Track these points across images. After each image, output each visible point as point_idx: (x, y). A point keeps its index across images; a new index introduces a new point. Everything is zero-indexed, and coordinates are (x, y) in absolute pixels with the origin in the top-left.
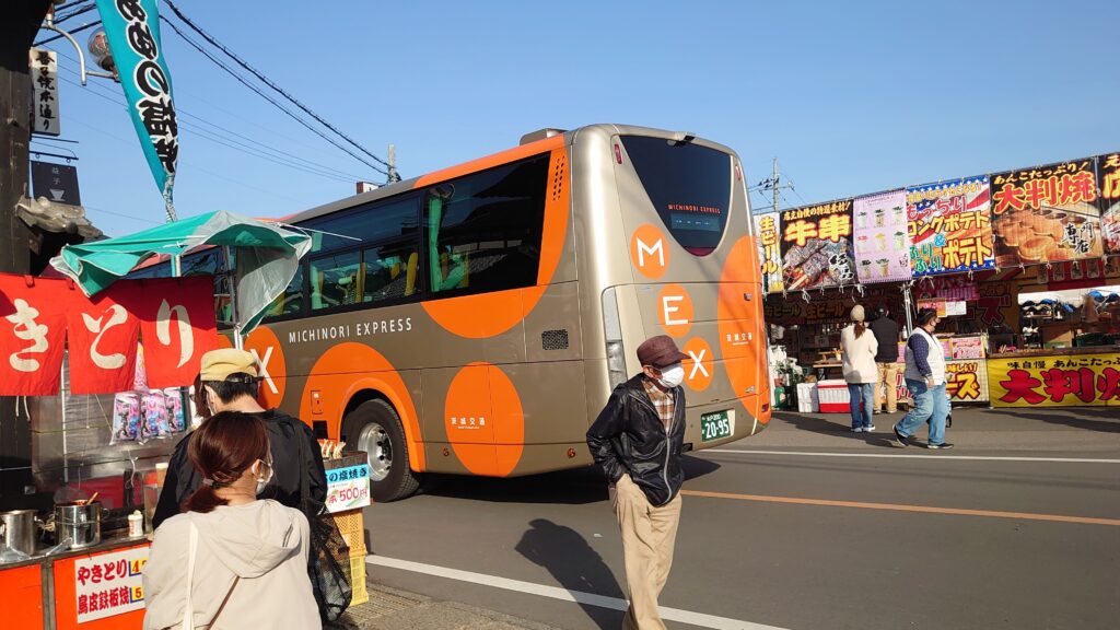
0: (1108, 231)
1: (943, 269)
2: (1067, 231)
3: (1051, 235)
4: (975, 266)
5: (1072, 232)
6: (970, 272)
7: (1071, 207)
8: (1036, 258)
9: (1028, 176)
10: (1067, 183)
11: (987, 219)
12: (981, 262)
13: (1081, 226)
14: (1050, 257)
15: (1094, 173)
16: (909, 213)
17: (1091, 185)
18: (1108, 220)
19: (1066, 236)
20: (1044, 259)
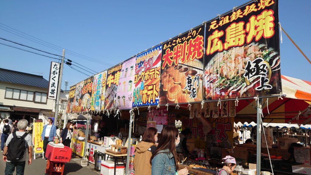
0: (206, 81)
1: (142, 104)
2: (187, 81)
3: (180, 84)
4: (152, 103)
5: (190, 82)
6: (149, 107)
7: (191, 64)
8: (173, 100)
9: (176, 42)
10: (191, 45)
11: (158, 73)
12: (154, 101)
13: (194, 77)
14: (179, 100)
15: (203, 36)
16: (136, 70)
17: (201, 45)
18: (207, 73)
19: (187, 85)
20: (176, 102)
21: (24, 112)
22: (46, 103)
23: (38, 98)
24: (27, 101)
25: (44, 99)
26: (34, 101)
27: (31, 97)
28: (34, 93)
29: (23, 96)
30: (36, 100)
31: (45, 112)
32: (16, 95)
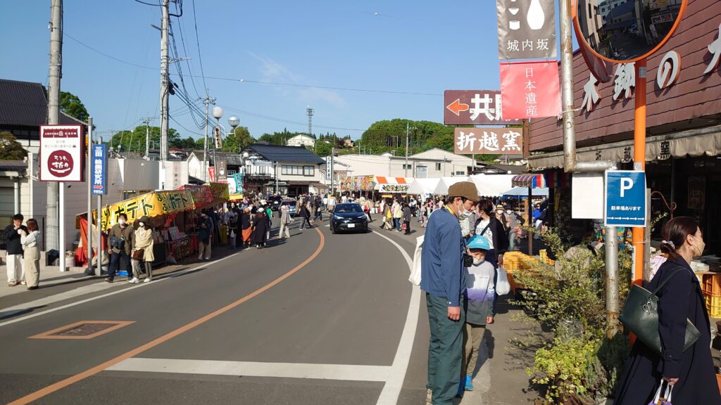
21: (297, 185)
22: (313, 176)
23: (307, 172)
24: (298, 175)
25: (312, 171)
26: (304, 175)
27: (301, 171)
28: (303, 167)
29: (295, 171)
30: (306, 174)
31: (314, 184)
32: (289, 171)
